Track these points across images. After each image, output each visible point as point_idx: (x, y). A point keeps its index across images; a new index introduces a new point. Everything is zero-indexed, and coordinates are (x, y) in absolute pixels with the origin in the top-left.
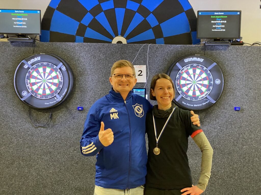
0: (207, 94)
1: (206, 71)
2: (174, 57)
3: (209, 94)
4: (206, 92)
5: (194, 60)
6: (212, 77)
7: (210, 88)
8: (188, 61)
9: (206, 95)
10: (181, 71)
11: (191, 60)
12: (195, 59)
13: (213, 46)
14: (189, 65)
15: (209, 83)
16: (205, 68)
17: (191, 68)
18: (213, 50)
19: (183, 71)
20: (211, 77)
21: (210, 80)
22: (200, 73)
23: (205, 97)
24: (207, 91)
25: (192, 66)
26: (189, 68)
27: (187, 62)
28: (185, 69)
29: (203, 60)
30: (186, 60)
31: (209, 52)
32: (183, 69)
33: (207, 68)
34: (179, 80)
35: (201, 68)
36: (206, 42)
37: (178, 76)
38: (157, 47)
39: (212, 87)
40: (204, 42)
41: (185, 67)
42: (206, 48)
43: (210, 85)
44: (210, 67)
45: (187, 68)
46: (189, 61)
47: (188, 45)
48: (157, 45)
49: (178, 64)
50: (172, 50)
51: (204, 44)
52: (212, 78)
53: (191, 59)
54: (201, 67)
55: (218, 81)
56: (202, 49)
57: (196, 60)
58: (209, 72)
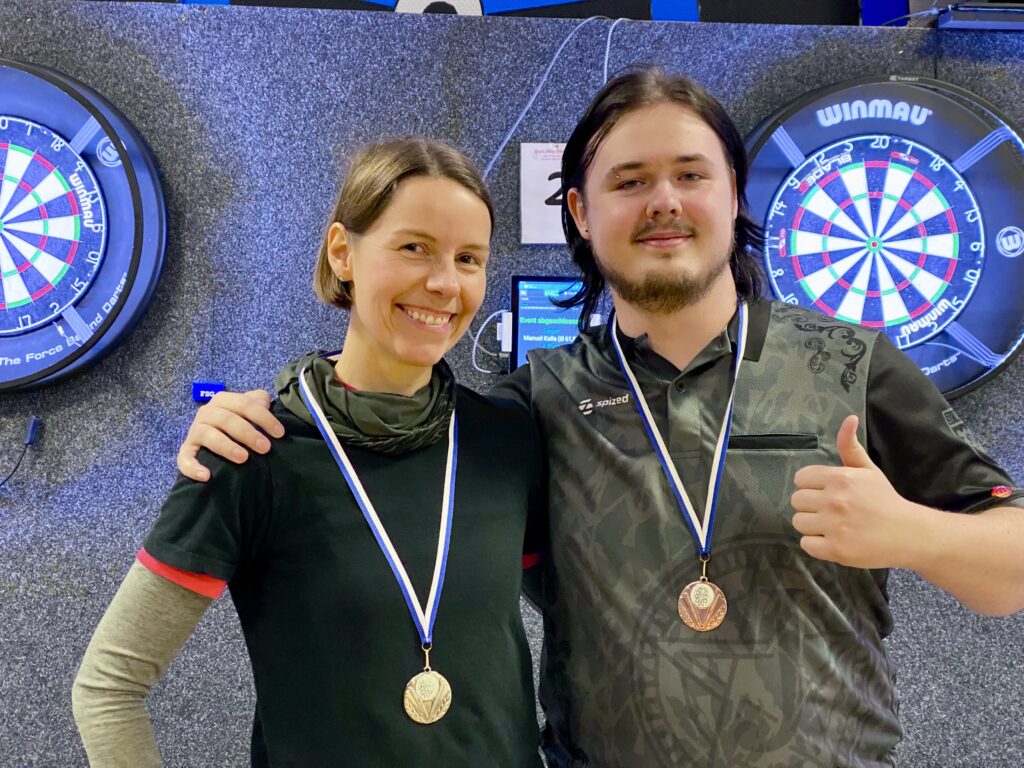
0: (949, 312)
1: (944, 181)
4: (944, 304)
5: (872, 115)
6: (979, 216)
7: (968, 278)
8: (837, 120)
9: (940, 320)
10: (799, 177)
11: (855, 116)
12: (879, 108)
15: (963, 249)
16: (938, 163)
17: (856, 158)
18: (984, 57)
19: (811, 179)
20: (974, 215)
21: (968, 234)
22: (908, 188)
23: (936, 331)
24: (947, 295)
25: (862, 152)
26: (846, 157)
27: (833, 127)
28: (823, 166)
29: (928, 117)
30: (829, 116)
31: (961, 67)
32: (811, 167)
33: (950, 161)
34: (783, 231)
35: (915, 161)
37: (777, 207)
38: (661, 38)
39: (978, 273)
40: (935, 11)
41: (822, 153)
42: (943, 46)
43: (967, 259)
44: (970, 158)
45: (835, 159)
46: (848, 118)
47: (836, 29)
48: (657, 27)
51: (934, 24)
52: (977, 222)
54: (915, 153)
55: (1010, 238)
56: (921, 52)
57: (888, 115)
58: (961, 184)
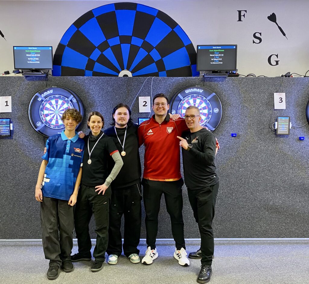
0: (207, 121)
1: (205, 101)
2: (176, 89)
3: (208, 122)
4: (206, 120)
6: (211, 107)
7: (209, 116)
8: (188, 92)
9: (205, 123)
10: (183, 101)
12: (195, 90)
13: (212, 78)
14: (190, 95)
15: (209, 112)
16: (204, 98)
17: (191, 98)
18: (211, 81)
19: (184, 101)
20: (210, 106)
21: (209, 110)
22: (200, 102)
23: (205, 125)
24: (206, 119)
25: (192, 97)
26: (190, 98)
28: (186, 99)
29: (203, 91)
30: (187, 91)
31: (208, 83)
32: (185, 99)
33: (206, 98)
34: (180, 110)
35: (201, 98)
36: (205, 74)
37: (179, 106)
38: (160, 79)
39: (211, 115)
40: (203, 74)
41: (186, 97)
42: (205, 80)
43: (209, 113)
45: (188, 98)
46: (190, 92)
47: (188, 77)
48: (160, 78)
49: (179, 95)
50: (174, 82)
51: (204, 76)
53: (191, 90)
54: (201, 97)
55: (216, 110)
56: (201, 81)
57: (196, 91)
58: (208, 101)
